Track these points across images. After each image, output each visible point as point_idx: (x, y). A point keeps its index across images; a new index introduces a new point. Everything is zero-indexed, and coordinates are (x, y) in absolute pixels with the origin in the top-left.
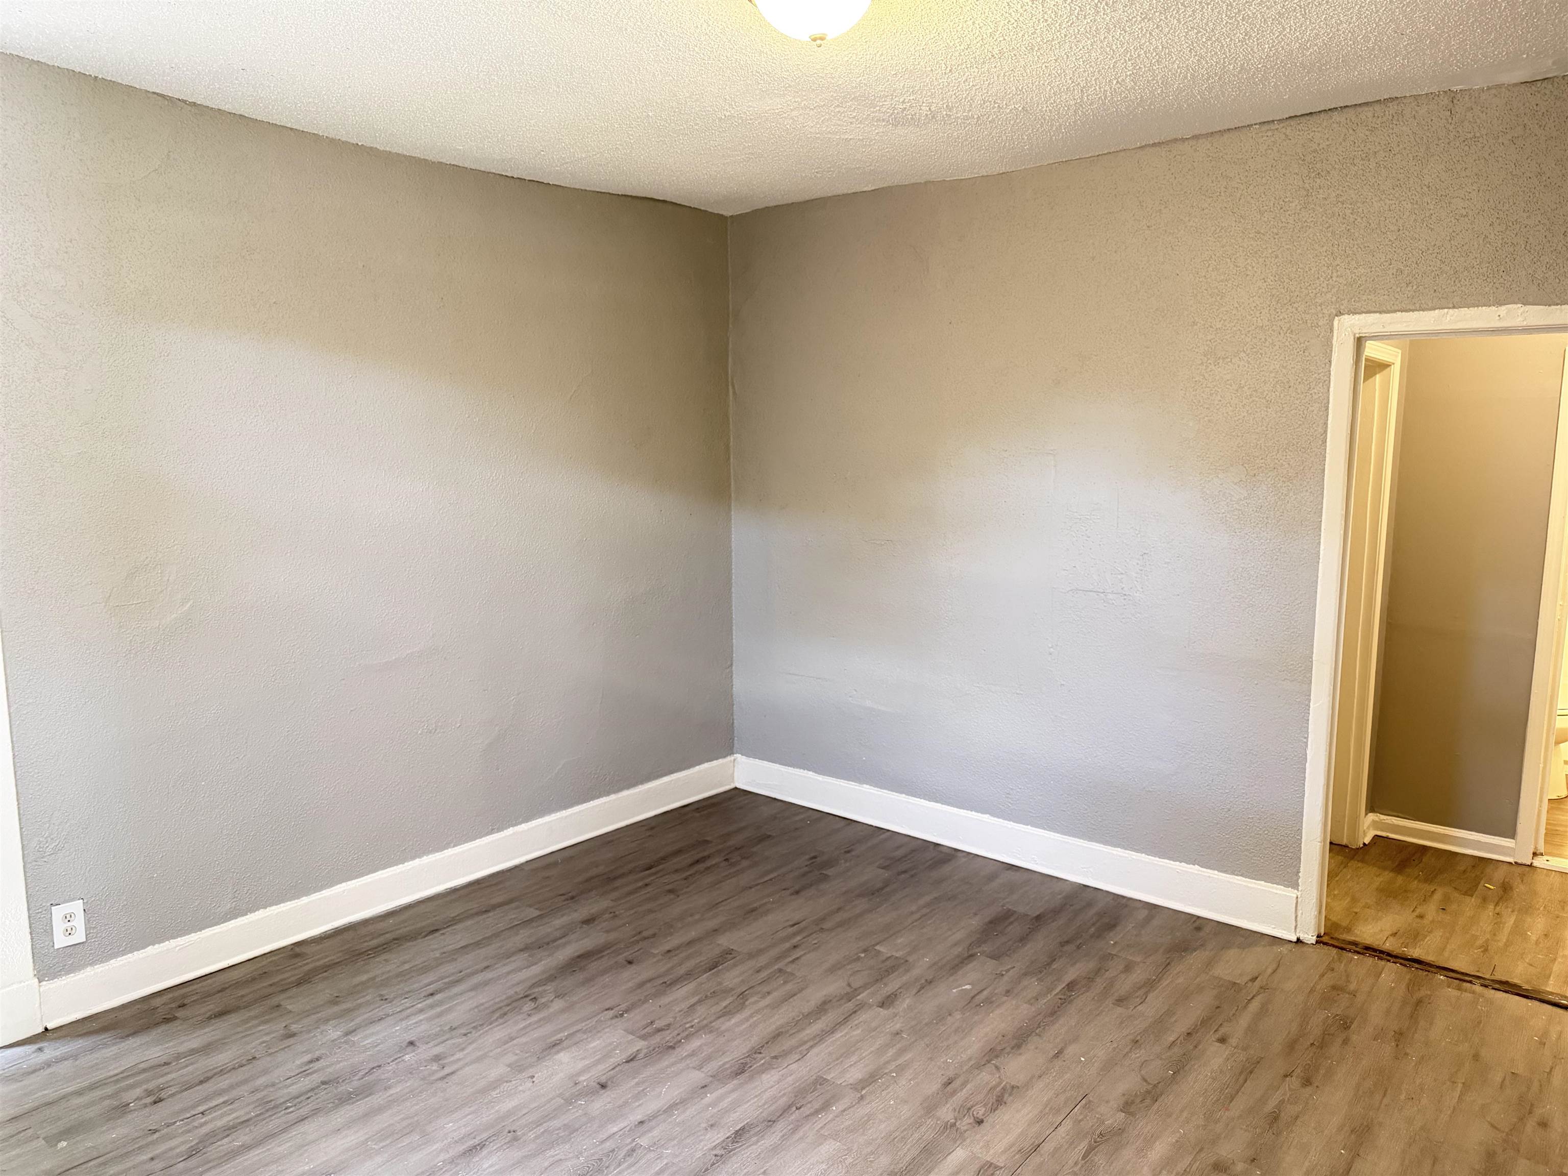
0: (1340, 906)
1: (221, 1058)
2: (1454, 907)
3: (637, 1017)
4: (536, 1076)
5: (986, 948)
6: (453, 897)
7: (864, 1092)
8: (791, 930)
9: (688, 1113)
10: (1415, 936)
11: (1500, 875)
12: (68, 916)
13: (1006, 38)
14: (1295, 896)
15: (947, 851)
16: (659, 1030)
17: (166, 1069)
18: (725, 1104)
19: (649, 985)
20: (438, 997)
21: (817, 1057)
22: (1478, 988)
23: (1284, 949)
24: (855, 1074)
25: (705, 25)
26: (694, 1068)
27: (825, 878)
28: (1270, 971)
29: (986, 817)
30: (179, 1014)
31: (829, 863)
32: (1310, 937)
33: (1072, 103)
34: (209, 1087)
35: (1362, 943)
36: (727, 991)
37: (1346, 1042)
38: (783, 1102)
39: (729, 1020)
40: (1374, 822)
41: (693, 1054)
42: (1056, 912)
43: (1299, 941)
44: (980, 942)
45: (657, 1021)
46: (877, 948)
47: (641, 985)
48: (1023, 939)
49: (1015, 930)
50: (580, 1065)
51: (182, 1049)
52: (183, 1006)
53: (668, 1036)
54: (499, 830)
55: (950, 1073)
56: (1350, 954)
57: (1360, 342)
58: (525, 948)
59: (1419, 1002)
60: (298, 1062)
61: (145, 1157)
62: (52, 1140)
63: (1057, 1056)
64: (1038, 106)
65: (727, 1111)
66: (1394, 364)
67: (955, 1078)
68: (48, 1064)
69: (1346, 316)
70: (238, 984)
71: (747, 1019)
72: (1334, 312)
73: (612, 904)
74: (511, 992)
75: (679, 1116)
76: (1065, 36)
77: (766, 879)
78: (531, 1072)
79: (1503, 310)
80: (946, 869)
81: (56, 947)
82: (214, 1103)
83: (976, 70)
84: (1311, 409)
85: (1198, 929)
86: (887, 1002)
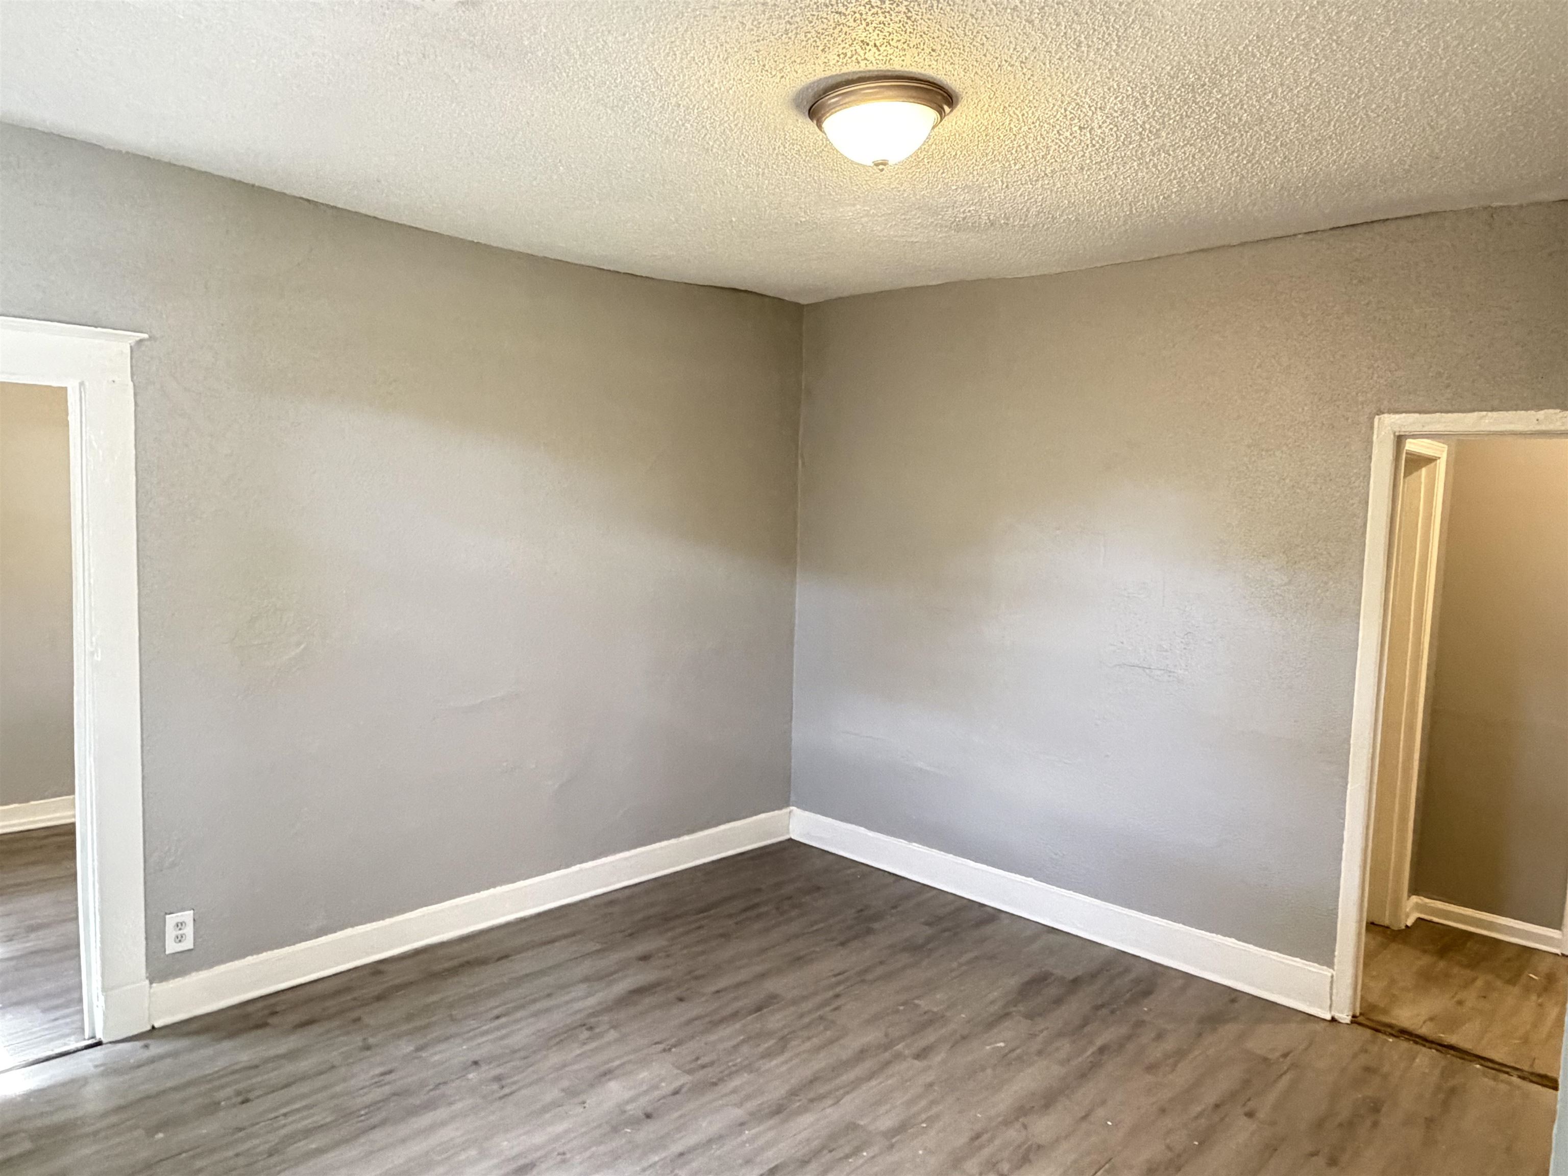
0: (1377, 987)
1: (304, 1065)
2: (1495, 995)
3: (686, 1051)
4: (588, 1101)
5: (1021, 1008)
6: (524, 925)
7: (894, 1140)
8: (834, 980)
9: (725, 1148)
10: (1454, 1023)
11: (1544, 966)
12: (179, 925)
13: (1057, 159)
14: (1330, 975)
15: (992, 911)
16: (703, 1067)
17: (253, 1072)
18: (761, 1142)
19: (696, 1022)
20: (503, 1020)
21: (850, 1104)
22: (1515, 1079)
23: (1319, 1027)
24: (886, 1123)
25: (782, 148)
26: (735, 1104)
27: (869, 931)
28: (1302, 1047)
29: (1030, 880)
30: (270, 1021)
31: (878, 917)
32: (1345, 1017)
33: (1122, 214)
34: (294, 1091)
35: (1397, 1026)
36: (770, 1034)
37: (1375, 1124)
38: (816, 1144)
39: (770, 1061)
40: (1417, 904)
41: (734, 1091)
42: (1094, 976)
43: (1333, 1020)
44: (1015, 1003)
45: (702, 1058)
46: (916, 1002)
47: (689, 1022)
48: (1058, 1001)
49: (1053, 991)
50: (627, 1095)
51: (272, 1052)
52: (274, 1013)
53: (710, 1074)
54: (568, 866)
55: (978, 1127)
56: (1385, 1037)
57: (1400, 440)
58: (586, 979)
59: (1453, 1091)
60: (372, 1073)
61: (231, 1153)
62: (151, 1131)
63: (1085, 1118)
64: (1089, 217)
65: (762, 1149)
66: (1439, 458)
67: (983, 1133)
68: (152, 1061)
69: (1386, 415)
70: (324, 997)
71: (786, 1062)
72: (1375, 411)
73: (664, 943)
74: (569, 1021)
75: (716, 1151)
76: (1113, 158)
77: (815, 928)
78: (583, 1097)
79: (1541, 414)
80: (988, 930)
81: (167, 952)
82: (297, 1106)
83: (1031, 186)
84: (1351, 502)
85: (1233, 1001)
86: (922, 1054)
